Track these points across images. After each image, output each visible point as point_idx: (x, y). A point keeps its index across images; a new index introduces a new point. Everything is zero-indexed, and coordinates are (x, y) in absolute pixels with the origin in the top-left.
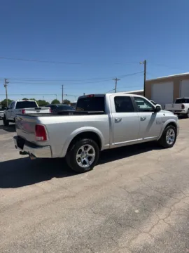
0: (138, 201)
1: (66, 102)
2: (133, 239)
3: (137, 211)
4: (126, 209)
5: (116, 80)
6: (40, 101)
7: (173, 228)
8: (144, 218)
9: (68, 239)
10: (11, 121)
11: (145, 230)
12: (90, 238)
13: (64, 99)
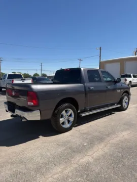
0: (87, 138)
1: (44, 75)
2: (81, 159)
3: (85, 144)
4: (78, 143)
5: (80, 60)
6: (25, 74)
7: (106, 153)
8: (89, 148)
9: (41, 159)
10: (4, 88)
11: (89, 154)
12: (54, 158)
13: (43, 73)
